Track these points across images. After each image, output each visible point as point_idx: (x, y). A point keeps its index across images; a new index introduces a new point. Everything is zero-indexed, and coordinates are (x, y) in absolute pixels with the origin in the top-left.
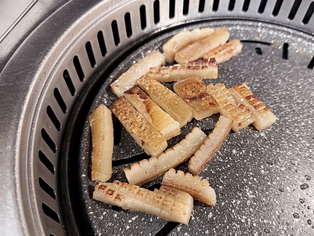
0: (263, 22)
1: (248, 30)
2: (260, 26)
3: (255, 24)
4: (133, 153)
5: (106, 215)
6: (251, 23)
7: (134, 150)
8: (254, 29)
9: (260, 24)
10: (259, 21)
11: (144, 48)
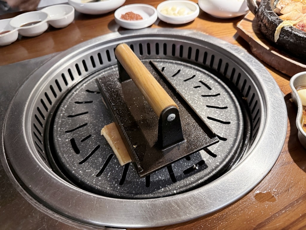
0: (114, 65)
1: (109, 73)
2: (114, 67)
3: (111, 67)
4: (90, 151)
5: (95, 181)
6: (108, 68)
7: (90, 150)
8: (112, 70)
9: (113, 67)
10: (111, 66)
11: (62, 106)
